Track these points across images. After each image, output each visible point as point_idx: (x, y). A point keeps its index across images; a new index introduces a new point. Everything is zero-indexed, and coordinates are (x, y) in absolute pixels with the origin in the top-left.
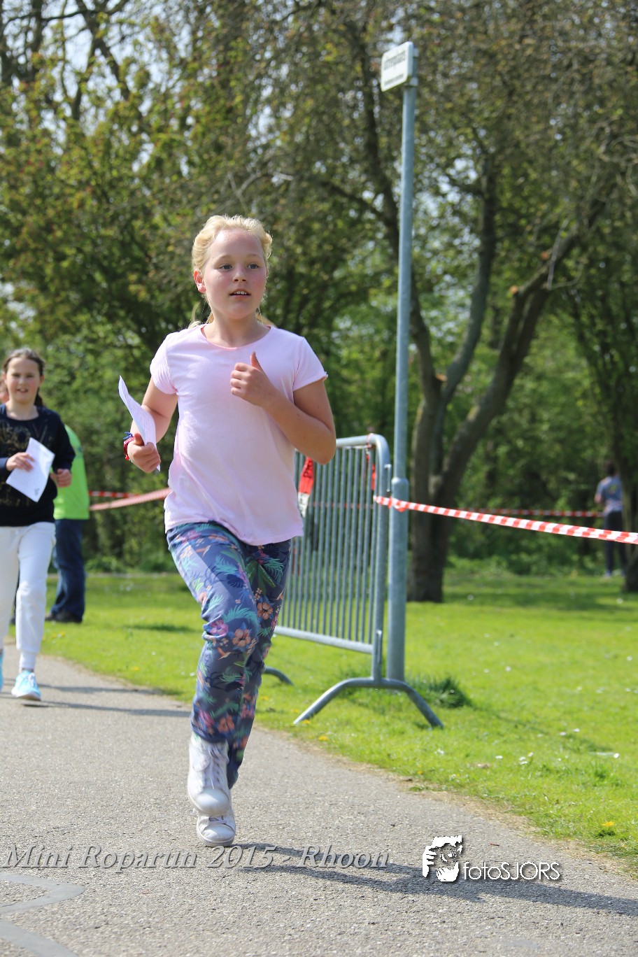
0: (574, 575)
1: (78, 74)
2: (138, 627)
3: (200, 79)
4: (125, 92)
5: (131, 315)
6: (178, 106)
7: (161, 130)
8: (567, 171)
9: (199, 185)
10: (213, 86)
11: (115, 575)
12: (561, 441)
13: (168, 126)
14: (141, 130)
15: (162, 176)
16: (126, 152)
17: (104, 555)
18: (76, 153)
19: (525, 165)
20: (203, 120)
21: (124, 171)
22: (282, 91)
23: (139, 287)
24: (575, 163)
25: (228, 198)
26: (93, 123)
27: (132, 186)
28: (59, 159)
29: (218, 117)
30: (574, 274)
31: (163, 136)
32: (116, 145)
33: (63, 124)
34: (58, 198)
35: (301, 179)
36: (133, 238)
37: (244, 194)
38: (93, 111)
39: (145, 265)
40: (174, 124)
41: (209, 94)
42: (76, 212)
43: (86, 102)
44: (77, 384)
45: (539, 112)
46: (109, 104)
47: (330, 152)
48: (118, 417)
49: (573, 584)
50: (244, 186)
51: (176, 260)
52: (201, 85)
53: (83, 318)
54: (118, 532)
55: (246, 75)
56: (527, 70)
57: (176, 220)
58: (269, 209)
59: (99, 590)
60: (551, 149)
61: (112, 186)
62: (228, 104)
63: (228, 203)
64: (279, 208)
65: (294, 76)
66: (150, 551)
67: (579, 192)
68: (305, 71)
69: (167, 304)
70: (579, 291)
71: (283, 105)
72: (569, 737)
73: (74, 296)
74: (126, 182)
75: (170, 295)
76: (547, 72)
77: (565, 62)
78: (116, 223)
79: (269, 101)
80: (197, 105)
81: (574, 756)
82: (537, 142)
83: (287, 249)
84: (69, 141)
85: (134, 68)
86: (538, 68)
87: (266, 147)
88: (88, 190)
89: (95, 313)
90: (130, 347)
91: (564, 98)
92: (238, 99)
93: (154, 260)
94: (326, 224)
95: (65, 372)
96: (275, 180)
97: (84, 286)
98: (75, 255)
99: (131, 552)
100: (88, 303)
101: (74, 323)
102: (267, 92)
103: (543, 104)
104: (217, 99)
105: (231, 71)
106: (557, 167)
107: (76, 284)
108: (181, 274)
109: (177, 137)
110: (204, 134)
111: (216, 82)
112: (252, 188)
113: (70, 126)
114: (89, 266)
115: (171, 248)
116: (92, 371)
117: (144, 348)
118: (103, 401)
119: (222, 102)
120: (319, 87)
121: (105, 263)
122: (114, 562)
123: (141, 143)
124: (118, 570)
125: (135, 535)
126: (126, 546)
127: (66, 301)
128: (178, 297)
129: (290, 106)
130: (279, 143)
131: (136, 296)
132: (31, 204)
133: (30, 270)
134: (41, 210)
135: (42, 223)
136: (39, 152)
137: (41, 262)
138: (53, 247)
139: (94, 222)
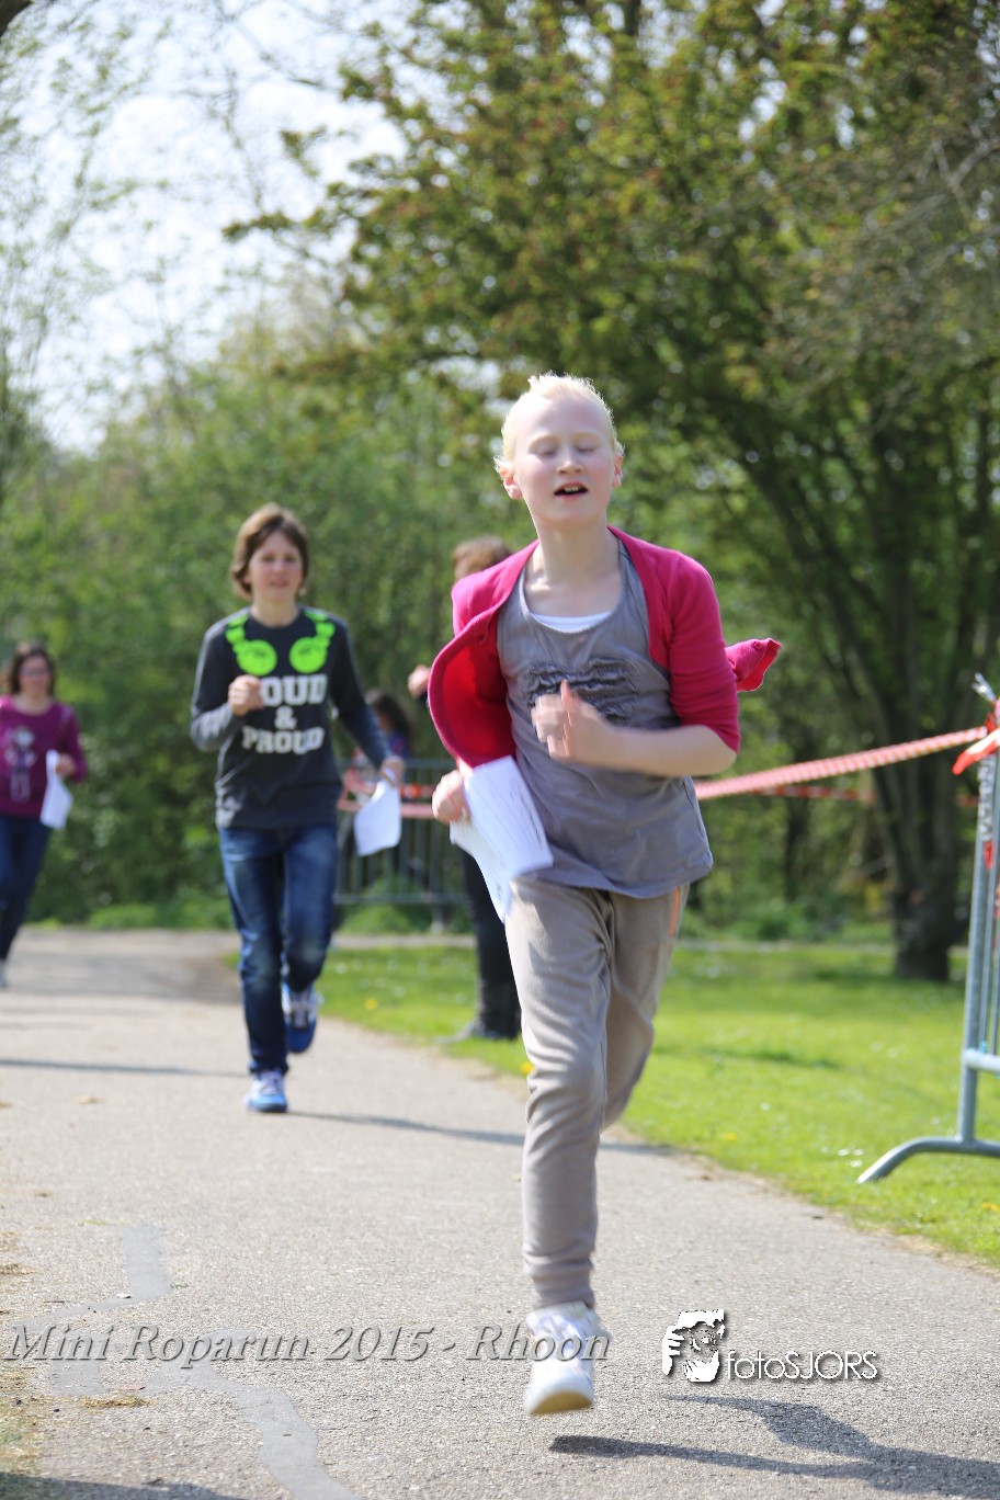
2: (735, 1054)
5: (729, 427)
7: (800, 54)
9: (873, 166)
13: (814, 46)
14: (761, 54)
16: (729, 98)
18: (630, 102)
20: (887, 35)
21: (724, 138)
23: (747, 372)
25: (932, 191)
26: (664, 42)
28: (594, 114)
29: (917, 26)
31: (805, 67)
32: (710, 85)
33: (605, 45)
36: (736, 271)
37: (964, 183)
39: (759, 326)
40: (827, 39)
42: (628, 221)
50: (965, 167)
51: (823, 317)
57: (821, 235)
61: (698, 168)
66: (755, 898)
69: (801, 407)
74: (727, 160)
75: (808, 388)
78: (705, 242)
84: (616, 79)
88: (652, 177)
89: (656, 424)
90: (724, 491)
93: (779, 316)
97: (636, 369)
98: (622, 308)
99: (718, 898)
100: (642, 403)
108: (832, 345)
110: (887, 62)
112: (981, 171)
113: (620, 49)
114: (648, 329)
115: (812, 294)
117: (754, 493)
121: (680, 323)
123: (760, 80)
128: (824, 391)
132: (539, 206)
133: (534, 337)
134: (557, 217)
135: (558, 244)
136: (556, 101)
137: (553, 322)
138: (579, 290)
139: (660, 240)
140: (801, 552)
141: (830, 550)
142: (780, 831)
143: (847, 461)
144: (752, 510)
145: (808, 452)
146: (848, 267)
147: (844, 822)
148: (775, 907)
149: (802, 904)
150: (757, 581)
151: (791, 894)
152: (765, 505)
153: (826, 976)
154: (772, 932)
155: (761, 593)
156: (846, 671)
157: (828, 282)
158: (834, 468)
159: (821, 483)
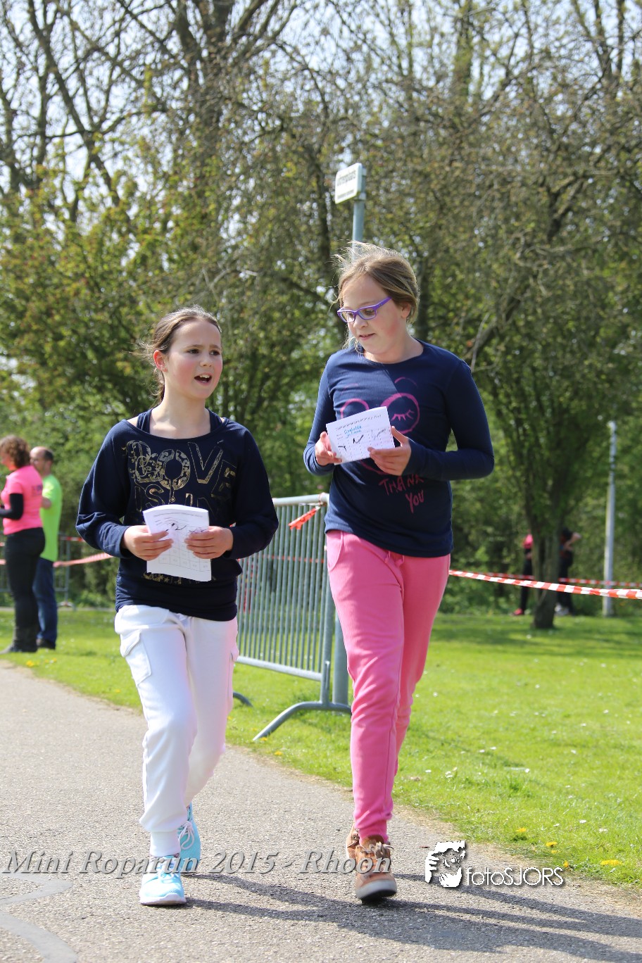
0: (490, 615)
1: (76, 183)
3: (180, 189)
4: (116, 200)
5: (118, 387)
6: (161, 211)
7: (145, 231)
8: (488, 273)
9: (177, 279)
10: (190, 196)
11: (100, 609)
12: (481, 500)
13: (151, 228)
14: (129, 231)
15: (146, 270)
16: (116, 249)
17: (90, 591)
18: (73, 249)
19: (453, 267)
20: (182, 225)
21: (114, 265)
22: (250, 201)
23: (126, 364)
24: (495, 266)
25: (201, 290)
26: (87, 225)
27: (121, 278)
28: (58, 255)
29: (195, 221)
30: (493, 359)
31: (148, 237)
32: (108, 244)
33: (62, 226)
34: (56, 287)
35: (265, 275)
36: (120, 321)
37: (216, 287)
38: (87, 215)
39: (130, 345)
40: (158, 226)
41: (187, 202)
42: (72, 299)
43: (82, 206)
44: (69, 445)
45: (466, 224)
46: (102, 209)
47: (289, 254)
49: (488, 621)
50: (216, 280)
52: (181, 194)
53: (75, 389)
54: (103, 572)
55: (219, 187)
56: (456, 189)
58: (237, 300)
60: (475, 255)
61: (103, 278)
62: (203, 212)
63: (202, 294)
64: (245, 298)
65: (260, 188)
67: (499, 291)
68: (268, 184)
70: (497, 373)
71: (250, 212)
72: (487, 754)
73: (70, 371)
74: (115, 275)
76: (472, 190)
77: (487, 183)
78: (106, 309)
79: (238, 209)
80: (176, 211)
81: (492, 770)
82: (463, 248)
83: (252, 334)
84: (67, 240)
85: (123, 179)
86: (464, 187)
87: (235, 247)
88: (83, 281)
89: (86, 386)
90: (116, 414)
91: (485, 213)
92: (212, 207)
94: (285, 314)
95: (60, 435)
96: (242, 275)
97: (77, 362)
98: (71, 337)
100: (80, 377)
101: (69, 393)
102: (236, 202)
103: (469, 217)
104: (195, 206)
105: (207, 184)
106: (480, 270)
107: (70, 361)
110: (182, 236)
111: (193, 193)
112: (223, 282)
113: (69, 227)
114: (82, 345)
116: (83, 434)
119: (198, 209)
120: (281, 199)
121: (96, 343)
122: (98, 598)
123: (129, 242)
124: (103, 605)
127: (63, 375)
129: (255, 214)
130: (246, 244)
131: (122, 371)
132: (34, 292)
133: (32, 348)
134: (42, 297)
135: (43, 308)
136: (42, 248)
137: (41, 342)
138: (52, 329)
139: (87, 307)
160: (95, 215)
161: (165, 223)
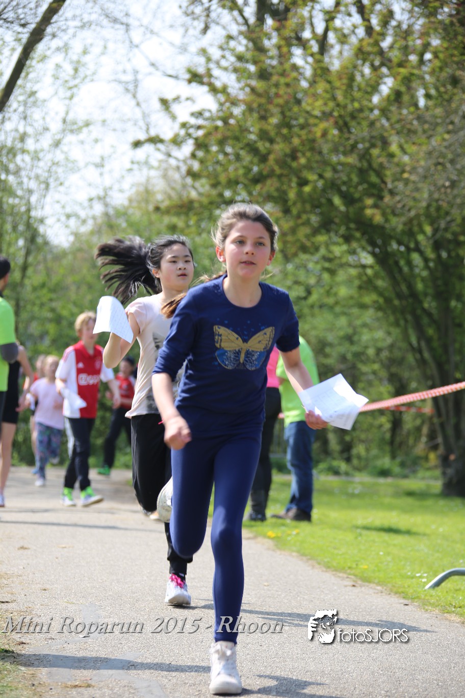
1: (326, 12)
2: (367, 528)
3: (441, 17)
4: (369, 30)
5: (366, 237)
6: (418, 42)
7: (401, 65)
9: (434, 117)
10: (452, 24)
11: (344, 478)
13: (407, 61)
14: (383, 64)
15: (400, 107)
16: (367, 85)
17: (334, 459)
18: (322, 86)
20: (441, 56)
21: (365, 103)
23: (375, 211)
25: (461, 129)
26: (337, 59)
27: (372, 117)
28: (305, 92)
29: (456, 52)
31: (402, 70)
32: (358, 78)
34: (302, 127)
36: (370, 165)
38: (337, 48)
39: (381, 190)
40: (413, 58)
41: (447, 31)
42: (320, 141)
44: (313, 299)
46: (353, 40)
48: (350, 331)
51: (411, 186)
52: (441, 22)
53: (321, 238)
54: (348, 438)
57: (412, 149)
59: (328, 492)
61: (353, 117)
66: (376, 457)
69: (400, 227)
73: (314, 219)
74: (367, 113)
75: (403, 219)
78: (356, 150)
80: (435, 41)
84: (315, 75)
85: (379, 7)
88: (332, 121)
89: (332, 234)
90: (364, 267)
93: (390, 186)
97: (323, 209)
98: (317, 181)
99: (359, 457)
100: (326, 225)
101: (313, 243)
104: (456, 36)
107: (316, 207)
108: (415, 199)
109: (416, 71)
110: (441, 69)
111: (455, 20)
113: (319, 61)
114: (329, 191)
115: (406, 175)
116: (327, 288)
117: (377, 267)
118: (337, 316)
119: (460, 38)
121: (344, 188)
122: (343, 466)
123: (382, 76)
124: (347, 474)
125: (363, 441)
126: (354, 451)
127: (307, 223)
128: (411, 220)
131: (371, 219)
132: (279, 133)
133: (275, 194)
134: (287, 139)
135: (288, 151)
136: (288, 85)
137: (285, 187)
138: (297, 173)
139: (335, 150)
140: (399, 296)
141: (413, 294)
142: (388, 426)
143: (421, 253)
144: (376, 275)
145: (402, 249)
146: (422, 163)
147: (418, 422)
148: (386, 462)
149: (398, 460)
150: (379, 308)
151: (393, 457)
152: (383, 274)
153: (410, 494)
154: (384, 473)
155: (380, 314)
156: (420, 351)
157: (414, 170)
158: (416, 257)
159: (409, 263)
160: (346, 47)
161: (421, 55)
